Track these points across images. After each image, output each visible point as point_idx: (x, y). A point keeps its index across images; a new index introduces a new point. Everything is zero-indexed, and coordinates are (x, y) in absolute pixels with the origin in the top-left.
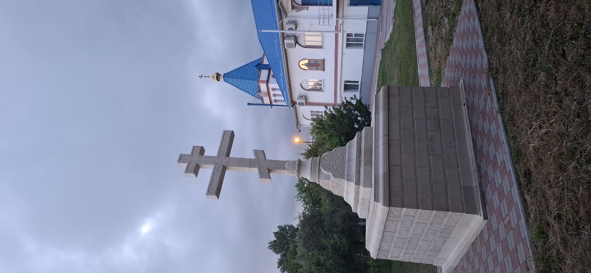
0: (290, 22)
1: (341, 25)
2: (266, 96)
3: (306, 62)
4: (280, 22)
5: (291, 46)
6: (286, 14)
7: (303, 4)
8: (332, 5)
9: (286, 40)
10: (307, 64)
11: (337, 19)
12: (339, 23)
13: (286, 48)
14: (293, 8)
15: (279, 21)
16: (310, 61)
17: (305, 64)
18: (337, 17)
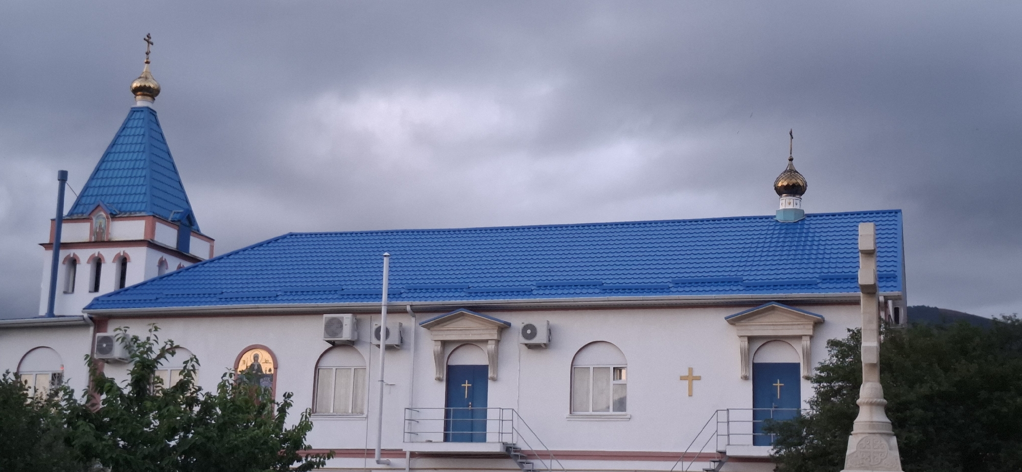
0: (402, 333)
1: (388, 464)
2: (92, 232)
3: (267, 367)
4: (408, 308)
5: (333, 328)
6: (429, 326)
7: (450, 369)
8: (445, 441)
9: (353, 318)
10: (261, 371)
11: (408, 455)
12: (392, 460)
13: (325, 316)
14: (445, 343)
15: (411, 306)
16: (269, 379)
17: (259, 366)
18: (413, 455)
